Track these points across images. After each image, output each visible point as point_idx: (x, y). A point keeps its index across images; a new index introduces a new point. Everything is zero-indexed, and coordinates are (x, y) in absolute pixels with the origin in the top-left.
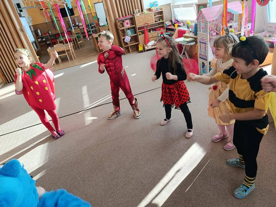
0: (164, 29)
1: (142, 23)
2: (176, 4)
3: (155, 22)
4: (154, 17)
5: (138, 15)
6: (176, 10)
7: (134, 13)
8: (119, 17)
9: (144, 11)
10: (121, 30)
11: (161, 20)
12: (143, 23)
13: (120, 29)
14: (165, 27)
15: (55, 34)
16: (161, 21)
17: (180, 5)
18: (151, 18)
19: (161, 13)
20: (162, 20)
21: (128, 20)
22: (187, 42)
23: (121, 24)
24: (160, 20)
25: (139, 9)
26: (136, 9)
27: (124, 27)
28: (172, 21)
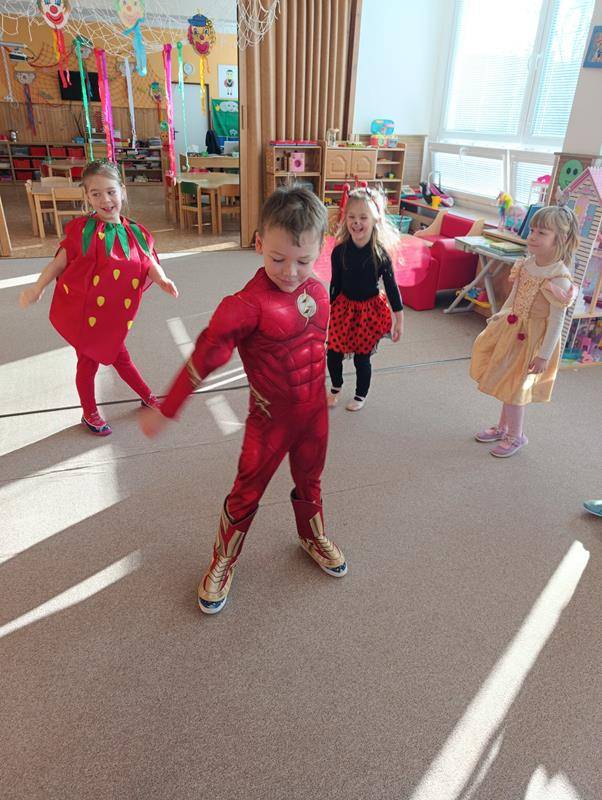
0: (396, 203)
1: (342, 171)
2: (442, 142)
3: (377, 177)
4: (376, 163)
5: (335, 145)
6: (439, 156)
7: (320, 136)
8: (278, 138)
9: (352, 137)
10: (277, 178)
12: (344, 174)
13: (277, 175)
14: (400, 200)
15: (27, 143)
16: (391, 179)
17: (460, 147)
18: (368, 163)
19: (397, 156)
20: (394, 177)
21: (303, 154)
22: (503, 250)
23: (280, 161)
24: (388, 176)
25: (339, 130)
26: (328, 127)
27: (288, 170)
28: (424, 186)
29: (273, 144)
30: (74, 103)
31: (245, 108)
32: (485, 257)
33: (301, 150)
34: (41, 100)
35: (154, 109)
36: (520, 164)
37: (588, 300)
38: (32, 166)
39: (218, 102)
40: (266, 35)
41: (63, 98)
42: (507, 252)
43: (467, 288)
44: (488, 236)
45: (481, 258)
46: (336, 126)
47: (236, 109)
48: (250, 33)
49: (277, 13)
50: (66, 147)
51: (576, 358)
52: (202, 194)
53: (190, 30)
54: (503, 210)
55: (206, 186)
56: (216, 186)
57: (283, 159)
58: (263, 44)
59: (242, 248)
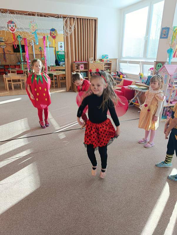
2: (122, 60)
4: (104, 66)
5: (92, 62)
6: (121, 64)
7: (88, 60)
8: (76, 60)
9: (97, 60)
11: (108, 70)
12: (95, 70)
15: (4, 64)
17: (127, 61)
18: (102, 67)
19: (110, 64)
20: (110, 70)
21: (83, 65)
22: (142, 89)
23: (77, 67)
25: (93, 58)
26: (90, 57)
27: (79, 69)
28: (118, 72)
29: (74, 62)
30: (17, 53)
31: (66, 53)
32: (137, 91)
33: (83, 64)
34: (8, 53)
35: (40, 54)
36: (144, 65)
37: (167, 101)
38: (5, 71)
39: (58, 52)
40: (72, 33)
41: (14, 52)
42: (143, 89)
43: (132, 100)
44: (137, 85)
45: (135, 91)
46: (92, 57)
47: (63, 53)
48: (67, 33)
49: (74, 28)
50: (15, 65)
51: (165, 118)
52: (55, 77)
53: (50, 32)
54: (141, 78)
55: (55, 74)
56: (59, 74)
57: (78, 66)
58: (71, 36)
59: (67, 91)
